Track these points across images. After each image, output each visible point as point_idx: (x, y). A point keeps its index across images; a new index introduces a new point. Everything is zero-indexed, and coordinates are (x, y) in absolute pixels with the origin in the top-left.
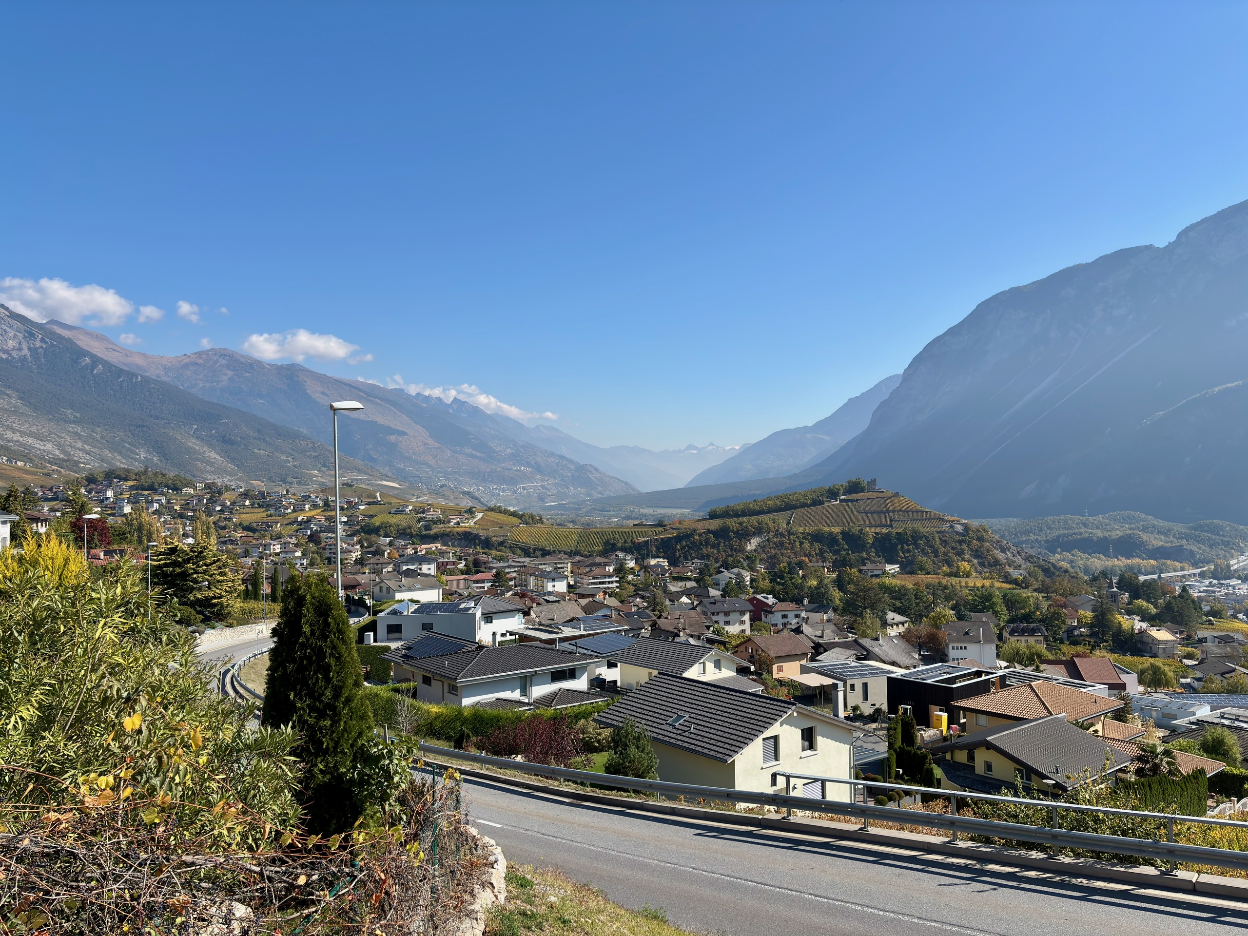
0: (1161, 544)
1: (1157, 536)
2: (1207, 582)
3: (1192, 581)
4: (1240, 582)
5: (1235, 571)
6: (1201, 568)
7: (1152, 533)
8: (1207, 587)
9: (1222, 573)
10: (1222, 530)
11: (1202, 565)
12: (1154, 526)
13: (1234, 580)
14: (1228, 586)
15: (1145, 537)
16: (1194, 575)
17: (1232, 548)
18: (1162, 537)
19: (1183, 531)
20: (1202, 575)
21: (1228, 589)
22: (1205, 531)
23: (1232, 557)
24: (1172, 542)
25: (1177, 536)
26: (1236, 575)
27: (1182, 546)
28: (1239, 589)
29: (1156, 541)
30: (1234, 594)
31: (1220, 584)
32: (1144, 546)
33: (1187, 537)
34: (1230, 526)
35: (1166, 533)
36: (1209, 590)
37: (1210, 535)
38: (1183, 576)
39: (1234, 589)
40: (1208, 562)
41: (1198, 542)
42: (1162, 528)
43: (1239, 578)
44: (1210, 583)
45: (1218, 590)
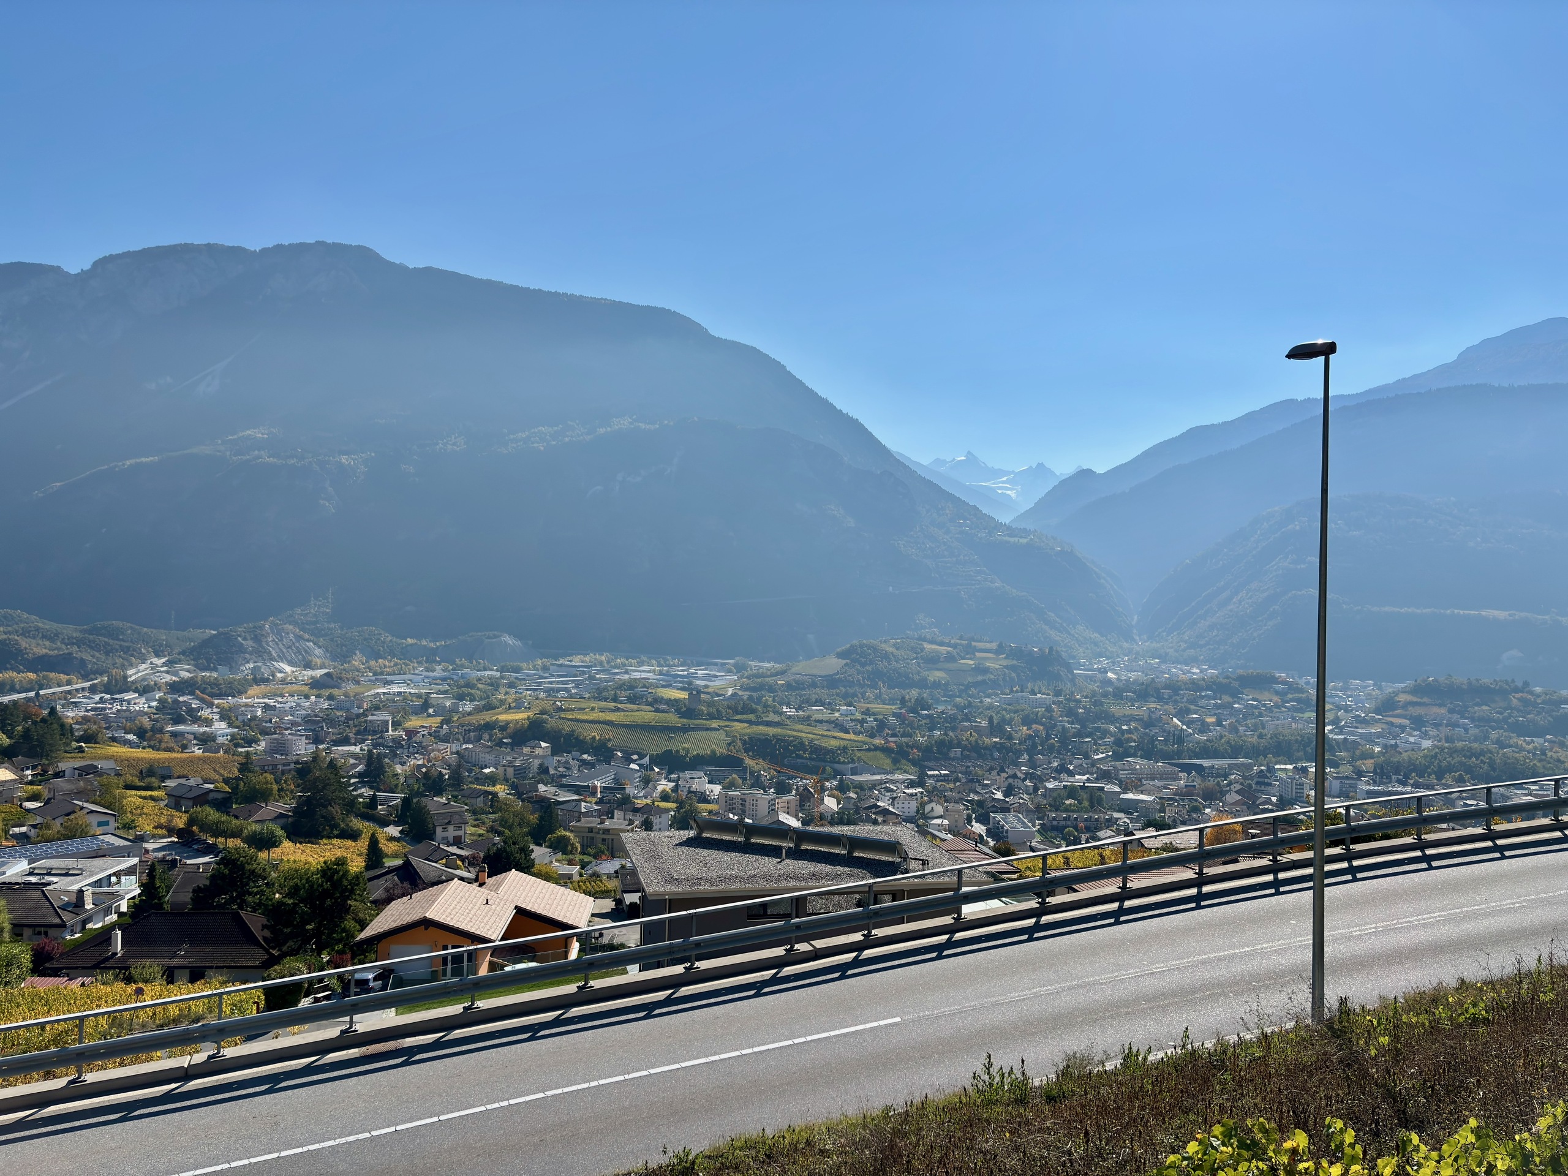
0: (45, 651)
1: (40, 642)
2: (97, 698)
3: (79, 698)
4: (137, 695)
5: (132, 682)
6: (93, 680)
7: (34, 638)
8: (96, 703)
9: (116, 685)
10: (123, 633)
11: (93, 677)
12: (37, 629)
13: (131, 693)
14: (122, 700)
15: (24, 643)
16: (83, 689)
17: (132, 655)
18: (47, 643)
19: (74, 635)
20: (93, 690)
21: (121, 705)
22: (101, 635)
23: (131, 665)
24: (58, 649)
25: (66, 641)
26: (133, 688)
27: (70, 654)
28: (135, 704)
29: (39, 648)
30: (128, 710)
31: (112, 699)
32: (22, 656)
33: (79, 643)
34: (132, 628)
35: (51, 637)
36: (99, 708)
37: (106, 640)
38: (69, 692)
39: (129, 704)
40: (101, 674)
41: (91, 648)
42: (48, 631)
43: (136, 691)
44: (101, 698)
45: (110, 706)
